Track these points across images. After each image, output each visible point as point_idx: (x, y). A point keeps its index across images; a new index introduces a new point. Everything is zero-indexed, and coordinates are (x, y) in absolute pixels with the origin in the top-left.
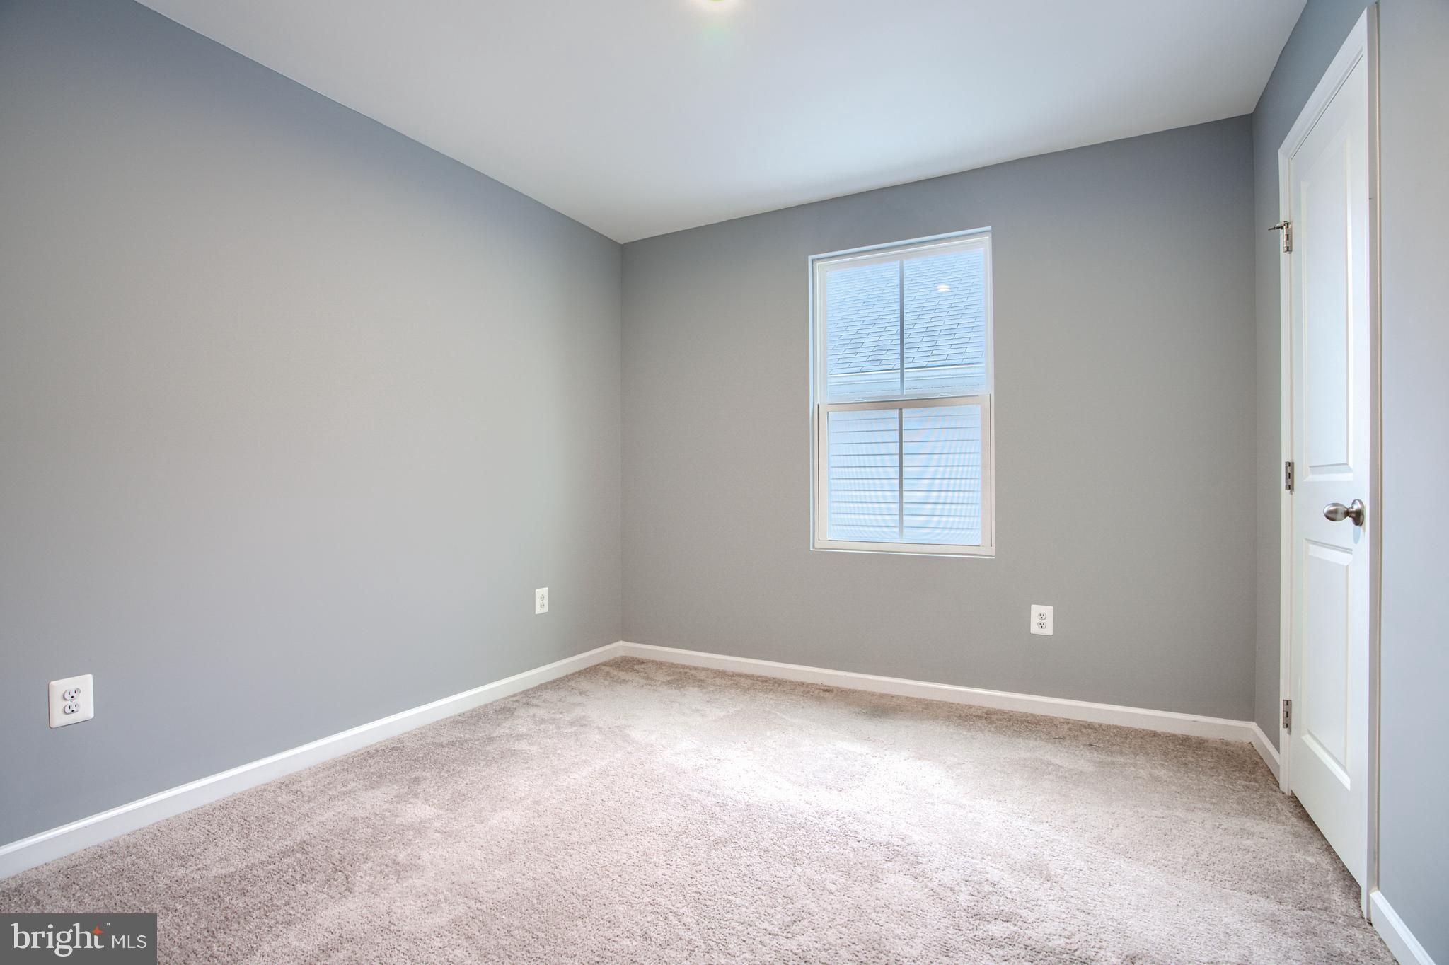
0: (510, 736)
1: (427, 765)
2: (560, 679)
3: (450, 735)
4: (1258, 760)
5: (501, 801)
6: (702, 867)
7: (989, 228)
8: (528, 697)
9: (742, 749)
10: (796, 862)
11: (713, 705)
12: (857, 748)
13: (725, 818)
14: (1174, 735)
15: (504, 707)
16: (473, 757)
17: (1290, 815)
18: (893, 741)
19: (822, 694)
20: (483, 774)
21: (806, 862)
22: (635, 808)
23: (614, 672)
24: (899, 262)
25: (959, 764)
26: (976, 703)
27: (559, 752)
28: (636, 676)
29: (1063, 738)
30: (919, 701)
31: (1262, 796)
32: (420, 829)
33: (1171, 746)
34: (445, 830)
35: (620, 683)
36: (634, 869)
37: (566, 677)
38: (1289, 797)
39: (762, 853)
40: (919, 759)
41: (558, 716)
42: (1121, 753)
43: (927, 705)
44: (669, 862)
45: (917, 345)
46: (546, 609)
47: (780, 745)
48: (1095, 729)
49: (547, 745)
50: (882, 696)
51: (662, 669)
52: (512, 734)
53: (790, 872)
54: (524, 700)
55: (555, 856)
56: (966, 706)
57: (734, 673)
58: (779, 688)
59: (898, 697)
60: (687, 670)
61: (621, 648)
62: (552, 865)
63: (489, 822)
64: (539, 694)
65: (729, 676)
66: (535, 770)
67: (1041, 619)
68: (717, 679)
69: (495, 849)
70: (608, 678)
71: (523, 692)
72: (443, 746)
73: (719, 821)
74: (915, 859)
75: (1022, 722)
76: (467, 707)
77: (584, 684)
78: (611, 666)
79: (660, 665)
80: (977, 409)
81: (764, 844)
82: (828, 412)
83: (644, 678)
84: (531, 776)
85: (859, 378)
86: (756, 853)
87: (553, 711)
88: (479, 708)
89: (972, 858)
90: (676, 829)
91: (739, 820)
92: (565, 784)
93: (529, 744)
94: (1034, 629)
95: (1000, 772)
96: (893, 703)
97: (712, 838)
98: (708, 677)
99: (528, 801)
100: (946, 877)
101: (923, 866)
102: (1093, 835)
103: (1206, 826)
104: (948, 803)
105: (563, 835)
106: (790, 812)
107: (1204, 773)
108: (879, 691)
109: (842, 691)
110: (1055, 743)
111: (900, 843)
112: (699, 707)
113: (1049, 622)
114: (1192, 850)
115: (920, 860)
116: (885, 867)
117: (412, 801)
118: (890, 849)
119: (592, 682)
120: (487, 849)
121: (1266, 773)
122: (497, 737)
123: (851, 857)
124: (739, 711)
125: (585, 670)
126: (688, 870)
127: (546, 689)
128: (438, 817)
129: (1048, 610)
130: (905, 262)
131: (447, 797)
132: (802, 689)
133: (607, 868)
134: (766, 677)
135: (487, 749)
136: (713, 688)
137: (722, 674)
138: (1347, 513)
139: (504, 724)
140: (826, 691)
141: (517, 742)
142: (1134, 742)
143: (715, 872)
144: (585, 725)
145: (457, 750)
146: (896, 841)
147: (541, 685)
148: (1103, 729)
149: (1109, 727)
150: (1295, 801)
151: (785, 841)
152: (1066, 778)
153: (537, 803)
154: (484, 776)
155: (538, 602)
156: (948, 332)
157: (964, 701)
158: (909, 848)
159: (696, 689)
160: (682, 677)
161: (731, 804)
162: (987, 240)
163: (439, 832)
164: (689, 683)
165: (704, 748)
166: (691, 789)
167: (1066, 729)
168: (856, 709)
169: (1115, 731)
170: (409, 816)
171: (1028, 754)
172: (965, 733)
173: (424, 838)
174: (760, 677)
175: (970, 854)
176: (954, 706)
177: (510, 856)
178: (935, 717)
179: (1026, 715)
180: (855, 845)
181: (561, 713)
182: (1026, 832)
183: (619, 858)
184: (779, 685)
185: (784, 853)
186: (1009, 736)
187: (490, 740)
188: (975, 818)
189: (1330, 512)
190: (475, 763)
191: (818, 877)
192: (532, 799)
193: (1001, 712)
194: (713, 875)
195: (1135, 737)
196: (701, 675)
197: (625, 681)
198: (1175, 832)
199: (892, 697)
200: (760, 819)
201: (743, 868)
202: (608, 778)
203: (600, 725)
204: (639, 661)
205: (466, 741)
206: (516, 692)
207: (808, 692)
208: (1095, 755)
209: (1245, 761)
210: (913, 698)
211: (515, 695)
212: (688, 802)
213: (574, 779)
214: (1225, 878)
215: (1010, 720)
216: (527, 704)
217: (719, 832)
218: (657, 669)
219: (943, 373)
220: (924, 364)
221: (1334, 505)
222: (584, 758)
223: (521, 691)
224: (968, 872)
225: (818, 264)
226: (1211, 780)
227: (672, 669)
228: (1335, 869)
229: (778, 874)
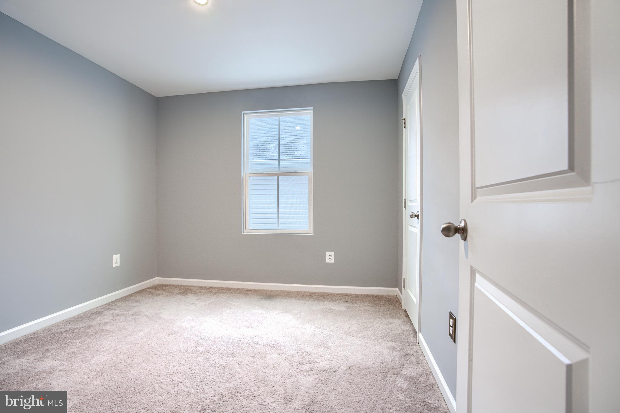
0: (99, 324)
1: (53, 343)
2: (126, 296)
3: (66, 328)
4: (398, 300)
5: (96, 352)
6: (194, 364)
7: (312, 108)
8: (109, 306)
9: (213, 317)
10: (234, 355)
11: (200, 301)
12: (261, 311)
13: (204, 344)
14: (374, 295)
15: (97, 311)
16: (80, 335)
17: (403, 316)
18: (274, 307)
19: (247, 292)
20: (86, 342)
21: (238, 355)
22: (164, 346)
23: (153, 291)
24: (278, 117)
25: (299, 313)
26: (307, 290)
27: (126, 327)
28: (164, 292)
29: (337, 300)
30: (285, 292)
31: (397, 311)
32: (50, 372)
33: (372, 299)
34: (65, 370)
35: (157, 296)
36: (163, 369)
37: (129, 295)
38: (404, 310)
39: (220, 355)
40: (284, 313)
41: (125, 312)
42: (356, 303)
43: (289, 293)
44: (179, 364)
45: (289, 150)
46: (118, 264)
47: (229, 314)
48: (348, 296)
49: (120, 325)
50: (271, 291)
51: (177, 288)
52: (101, 323)
53: (231, 360)
54: (107, 307)
55: (125, 370)
56: (303, 292)
57: (210, 287)
58: (229, 292)
59: (278, 291)
60: (189, 288)
61: (157, 280)
62: (124, 374)
63: (90, 362)
64: (115, 304)
65: (207, 288)
66: (114, 337)
67: (330, 257)
68: (202, 290)
69: (93, 373)
70: (150, 294)
71: (107, 304)
72: (62, 333)
73: (202, 346)
74: (280, 348)
75: (323, 296)
76: (75, 314)
77: (139, 298)
78: (152, 289)
79: (175, 286)
80: (307, 177)
81: (221, 351)
82: (249, 177)
83: (168, 292)
84: (112, 339)
85: (265, 162)
86: (217, 355)
87: (123, 311)
88: (82, 313)
89: (301, 345)
90: (183, 351)
91: (210, 344)
92: (130, 340)
93: (110, 326)
94: (328, 261)
95: (314, 314)
96: (275, 293)
97: (199, 352)
98: (198, 290)
99: (111, 350)
100: (291, 353)
101: (283, 350)
102: (343, 331)
103: (379, 323)
104: (293, 327)
105: (129, 361)
106: (232, 338)
107: (381, 306)
108: (270, 289)
109: (255, 291)
110: (334, 302)
111: (275, 343)
112: (194, 302)
113: (333, 258)
114: (373, 331)
115: (282, 348)
116: (268, 352)
117: (45, 360)
118: (271, 346)
119: (142, 296)
120: (89, 374)
121: (399, 304)
122: (93, 325)
123: (256, 351)
124: (211, 302)
125: (139, 291)
126: (188, 366)
127: (119, 301)
128: (61, 365)
129: (332, 253)
130: (281, 117)
131: (66, 355)
132: (239, 291)
133: (151, 371)
134: (224, 288)
135: (88, 331)
136: (200, 294)
137: (205, 288)
138: (415, 216)
139: (97, 319)
140: (249, 291)
141: (104, 326)
142: (360, 299)
143: (200, 365)
144: (139, 315)
145: (70, 333)
146: (273, 343)
147: (116, 300)
148: (351, 296)
149: (353, 294)
150: (405, 311)
151: (229, 349)
152: (336, 313)
153: (115, 350)
154: (87, 343)
155: (114, 261)
156: (301, 145)
157: (303, 290)
158: (278, 345)
159: (192, 295)
160: (185, 291)
161: (207, 338)
162: (312, 112)
163: (62, 371)
164: (189, 293)
165: (195, 318)
166: (190, 335)
167: (338, 297)
168: (261, 297)
169: (354, 296)
170: (44, 367)
171: (324, 307)
172: (302, 302)
173: (54, 375)
174: (221, 288)
175: (300, 343)
176: (299, 292)
177: (102, 374)
178: (291, 297)
179: (325, 293)
180: (257, 346)
181: (127, 311)
182: (320, 333)
183: (156, 366)
184: (229, 290)
185: (229, 354)
186: (318, 301)
187: (89, 327)
188: (303, 331)
189: (411, 215)
190: (81, 338)
191: (242, 360)
192: (113, 349)
193: (316, 293)
194: (199, 366)
195: (361, 297)
196: (195, 289)
197: (159, 295)
198: (369, 326)
199: (276, 291)
200: (219, 342)
201: (211, 362)
202: (151, 336)
203: (147, 314)
204: (166, 285)
205: (75, 329)
206: (103, 304)
207: (241, 292)
208: (347, 305)
209: (394, 301)
210: (283, 291)
211: (102, 306)
212: (188, 340)
213: (134, 338)
214: (381, 338)
215: (319, 296)
216: (109, 309)
217: (201, 349)
218: (174, 288)
219: (299, 161)
220: (291, 158)
221: (413, 213)
222: (139, 329)
223: (105, 303)
224: (299, 350)
225: (246, 115)
226: (382, 308)
227: (181, 288)
228: (412, 330)
229: (226, 361)
